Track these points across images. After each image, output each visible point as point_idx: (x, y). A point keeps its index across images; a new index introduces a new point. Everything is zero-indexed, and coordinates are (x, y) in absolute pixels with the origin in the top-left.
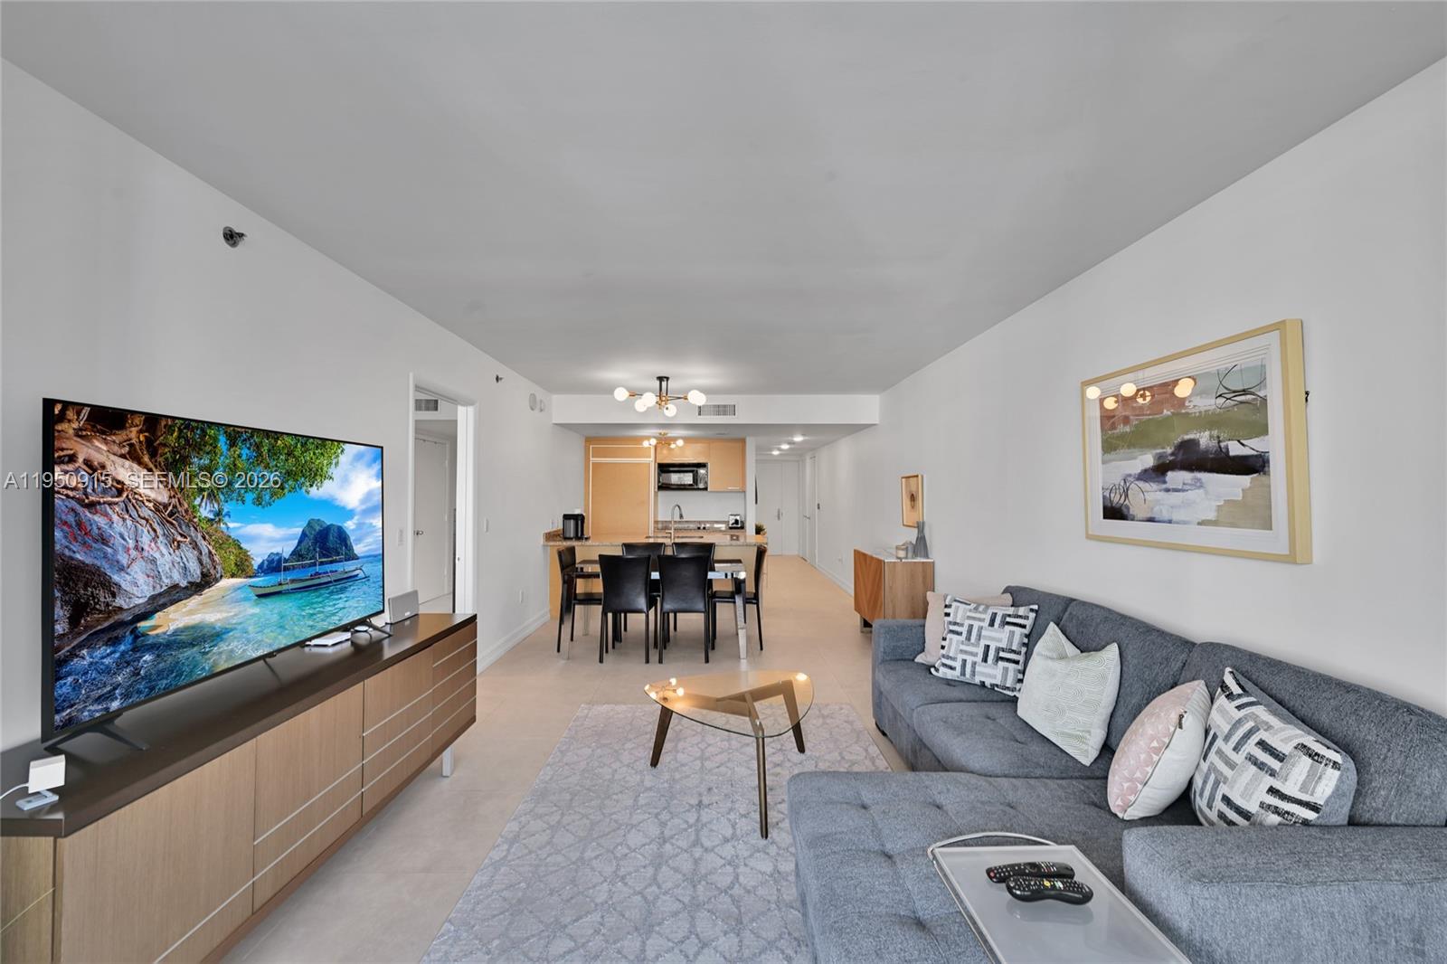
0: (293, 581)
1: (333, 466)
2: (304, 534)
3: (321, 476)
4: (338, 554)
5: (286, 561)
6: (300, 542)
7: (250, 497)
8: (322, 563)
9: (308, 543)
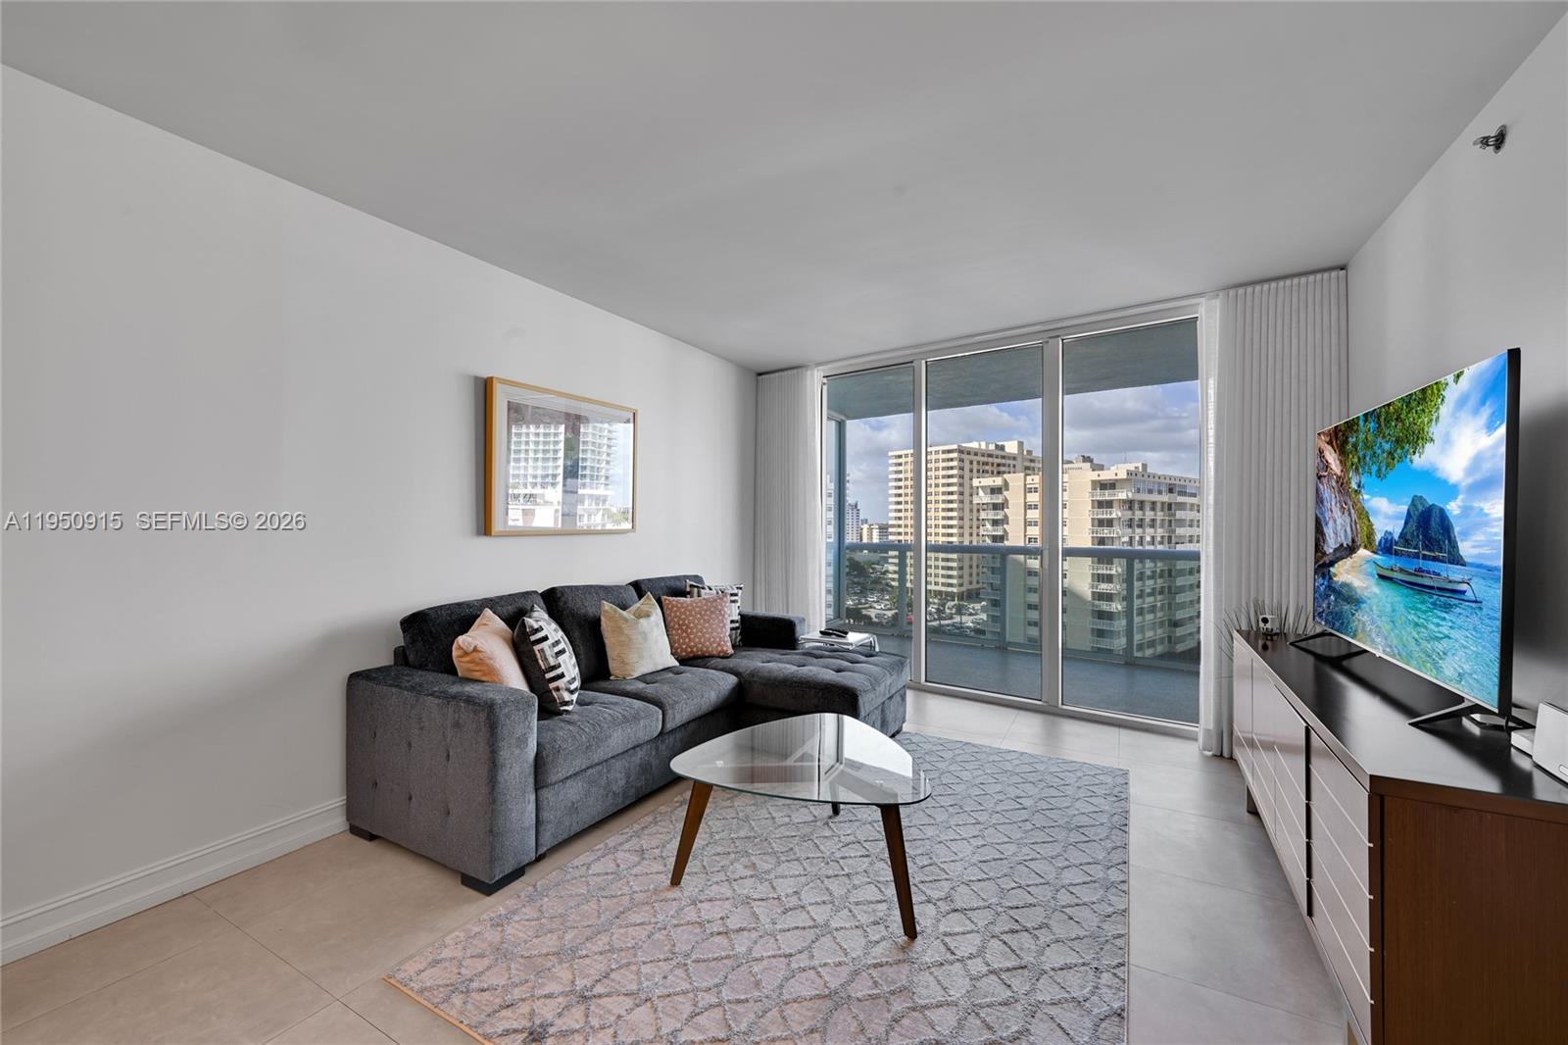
0: (1401, 570)
1: (1434, 423)
2: (1409, 515)
3: (1422, 439)
4: (1441, 550)
5: (1396, 543)
6: (1406, 523)
7: (1374, 468)
8: (1425, 557)
9: (1413, 525)
